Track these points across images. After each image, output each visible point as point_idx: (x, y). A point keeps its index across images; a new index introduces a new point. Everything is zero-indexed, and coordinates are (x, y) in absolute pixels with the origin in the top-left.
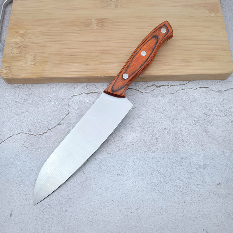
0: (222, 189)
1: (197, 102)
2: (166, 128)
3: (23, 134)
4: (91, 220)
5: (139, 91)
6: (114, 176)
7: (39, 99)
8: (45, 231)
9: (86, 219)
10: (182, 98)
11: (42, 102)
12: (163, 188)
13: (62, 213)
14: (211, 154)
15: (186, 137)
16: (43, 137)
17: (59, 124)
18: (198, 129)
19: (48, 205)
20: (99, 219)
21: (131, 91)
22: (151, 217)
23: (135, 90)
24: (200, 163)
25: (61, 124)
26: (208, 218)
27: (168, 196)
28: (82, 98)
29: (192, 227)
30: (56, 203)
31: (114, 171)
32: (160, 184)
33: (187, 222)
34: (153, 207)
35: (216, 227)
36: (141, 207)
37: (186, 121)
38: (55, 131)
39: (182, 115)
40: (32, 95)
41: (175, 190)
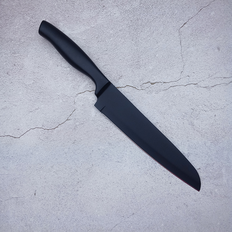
0: (201, 173)
1: (186, 98)
2: (158, 122)
3: (38, 129)
4: (97, 198)
5: (135, 88)
6: (114, 163)
7: (48, 97)
8: (62, 205)
9: (93, 196)
10: (173, 94)
11: (51, 100)
12: (154, 172)
13: (74, 192)
14: (194, 144)
15: (174, 130)
16: (55, 131)
17: (67, 120)
18: (185, 122)
19: (63, 186)
20: (103, 197)
21: (129, 88)
22: (144, 195)
23: (132, 87)
24: (185, 152)
25: (69, 120)
26: (188, 195)
27: (158, 178)
28: (85, 95)
29: (175, 202)
30: (69, 185)
31: (115, 159)
32: (151, 169)
33: (171, 199)
34: (146, 187)
35: (194, 202)
36: (136, 187)
37: (175, 116)
38: (65, 126)
39: (172, 110)
40: (42, 93)
41: (163, 174)
